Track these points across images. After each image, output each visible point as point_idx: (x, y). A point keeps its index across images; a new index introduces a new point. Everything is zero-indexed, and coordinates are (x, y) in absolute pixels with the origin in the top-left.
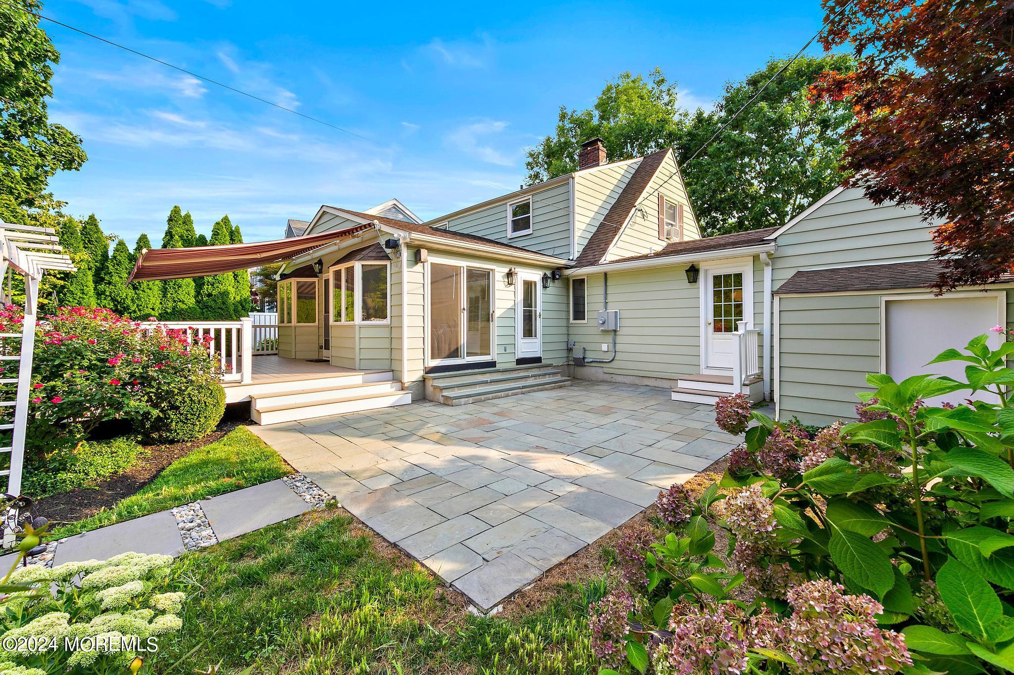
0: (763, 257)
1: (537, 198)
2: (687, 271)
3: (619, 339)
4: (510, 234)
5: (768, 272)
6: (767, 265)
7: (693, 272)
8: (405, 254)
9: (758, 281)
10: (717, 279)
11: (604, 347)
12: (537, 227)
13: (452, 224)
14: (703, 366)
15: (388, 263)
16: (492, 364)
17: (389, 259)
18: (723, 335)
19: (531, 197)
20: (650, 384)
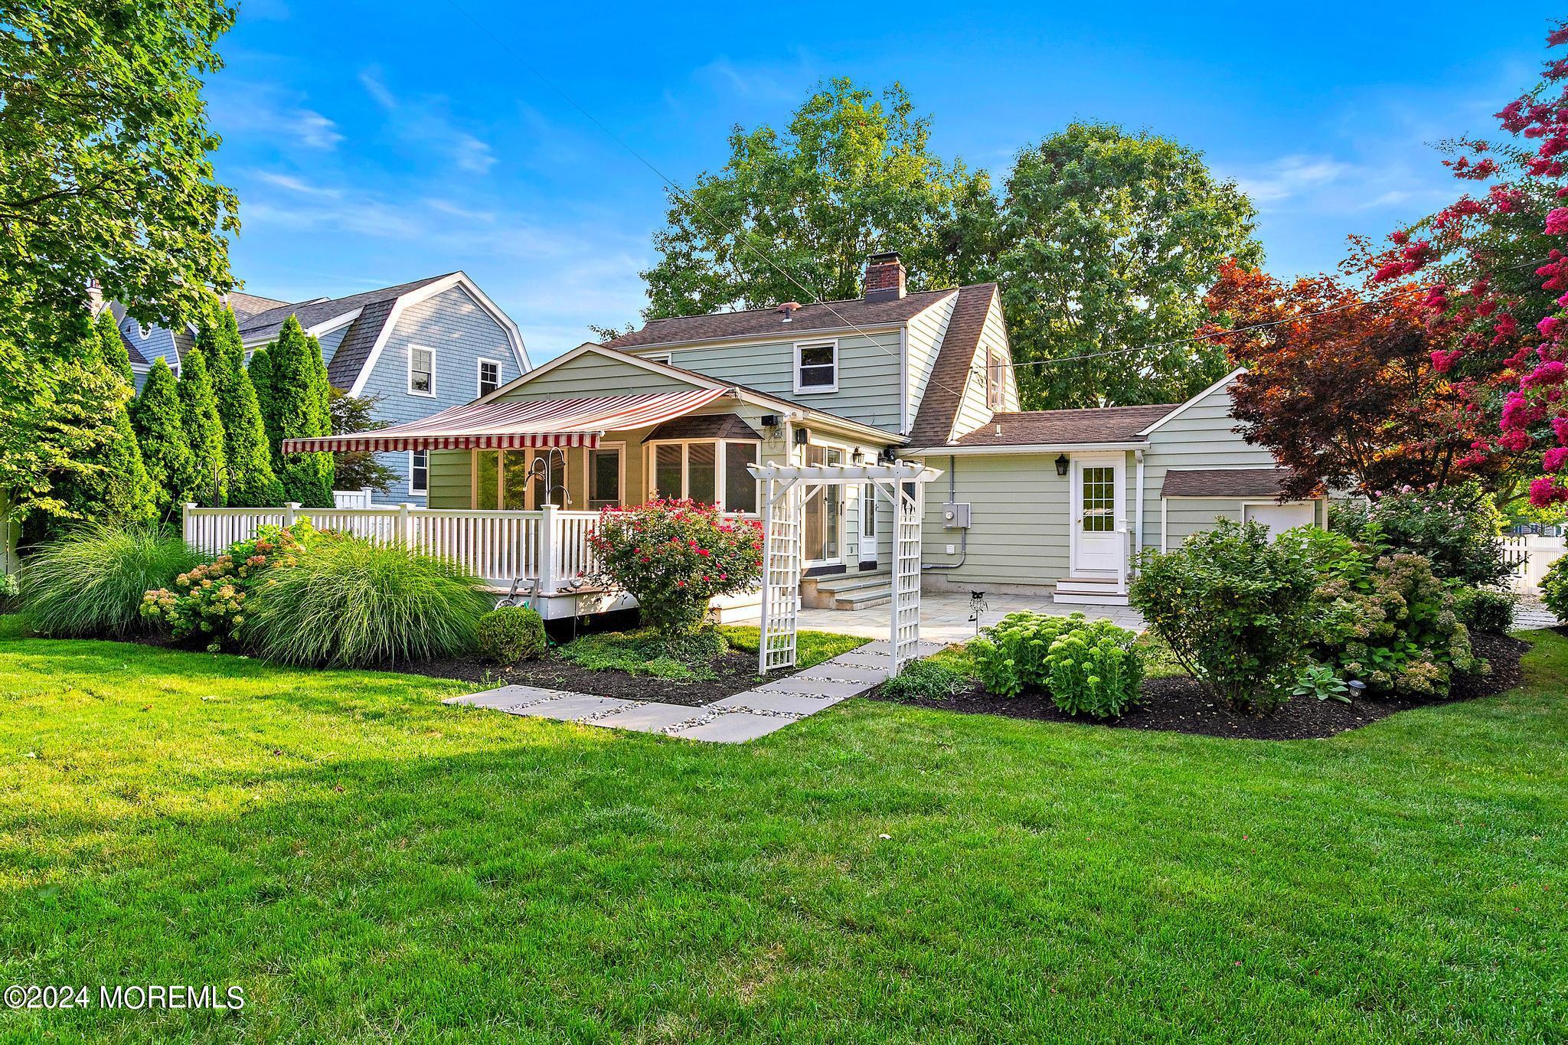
0: (1138, 454)
1: (846, 344)
2: (1057, 462)
3: (970, 539)
4: (797, 388)
5: (1140, 468)
6: (1140, 462)
7: (1063, 463)
8: (789, 433)
9: (1131, 477)
10: (1087, 473)
11: (950, 549)
12: (846, 384)
13: (678, 358)
14: (1072, 568)
15: (758, 442)
16: (842, 569)
17: (760, 437)
18: (1093, 534)
19: (836, 341)
20: (1009, 592)
